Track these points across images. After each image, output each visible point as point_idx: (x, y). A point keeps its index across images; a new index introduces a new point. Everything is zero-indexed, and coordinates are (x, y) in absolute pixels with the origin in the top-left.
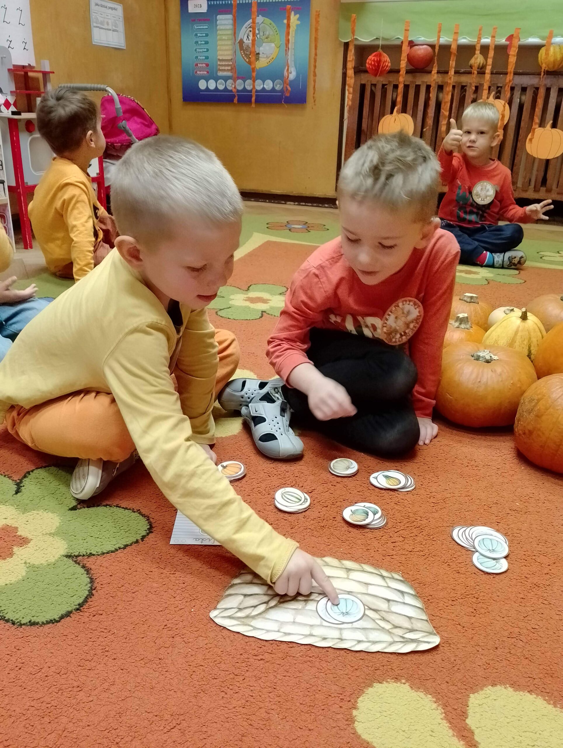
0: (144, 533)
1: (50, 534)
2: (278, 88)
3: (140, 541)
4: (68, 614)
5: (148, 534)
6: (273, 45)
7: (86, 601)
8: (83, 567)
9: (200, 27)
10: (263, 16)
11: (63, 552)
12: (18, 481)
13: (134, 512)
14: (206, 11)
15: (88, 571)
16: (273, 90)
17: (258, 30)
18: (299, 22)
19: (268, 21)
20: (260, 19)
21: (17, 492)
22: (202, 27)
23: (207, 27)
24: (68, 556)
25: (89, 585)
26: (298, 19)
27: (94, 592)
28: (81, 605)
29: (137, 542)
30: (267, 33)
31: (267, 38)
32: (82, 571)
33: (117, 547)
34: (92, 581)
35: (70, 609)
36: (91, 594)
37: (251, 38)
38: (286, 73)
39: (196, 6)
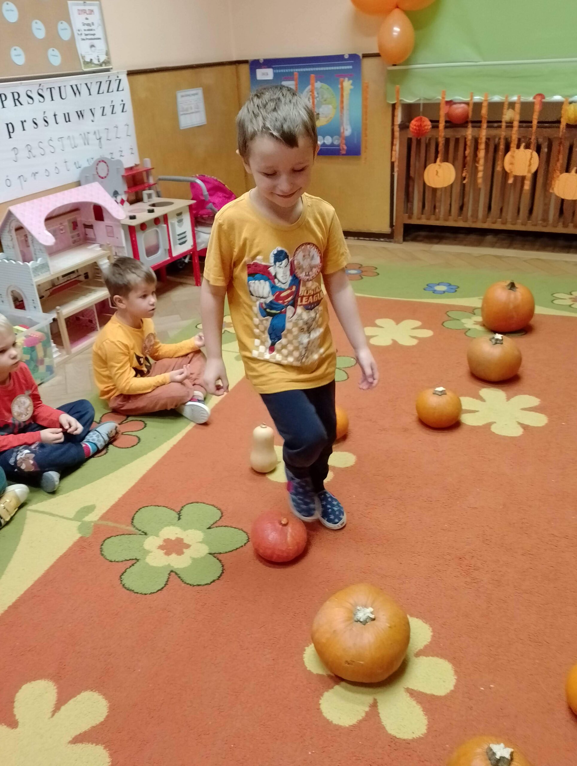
0: (246, 542)
1: (200, 542)
2: (336, 142)
3: (244, 546)
4: (214, 581)
5: (247, 542)
6: (330, 106)
7: (221, 575)
8: (218, 559)
10: (321, 82)
11: (207, 552)
12: (179, 512)
13: (240, 530)
14: (272, 79)
15: (220, 561)
16: (332, 145)
17: (318, 94)
18: (352, 87)
19: (325, 86)
20: (318, 85)
21: (179, 519)
24: (210, 554)
25: (222, 568)
26: (352, 85)
27: (224, 571)
28: (219, 577)
29: (242, 546)
30: (325, 96)
31: (325, 101)
32: (218, 561)
33: (232, 549)
34: (223, 566)
35: (214, 579)
36: (223, 572)
37: (311, 101)
38: (342, 131)
39: (263, 74)
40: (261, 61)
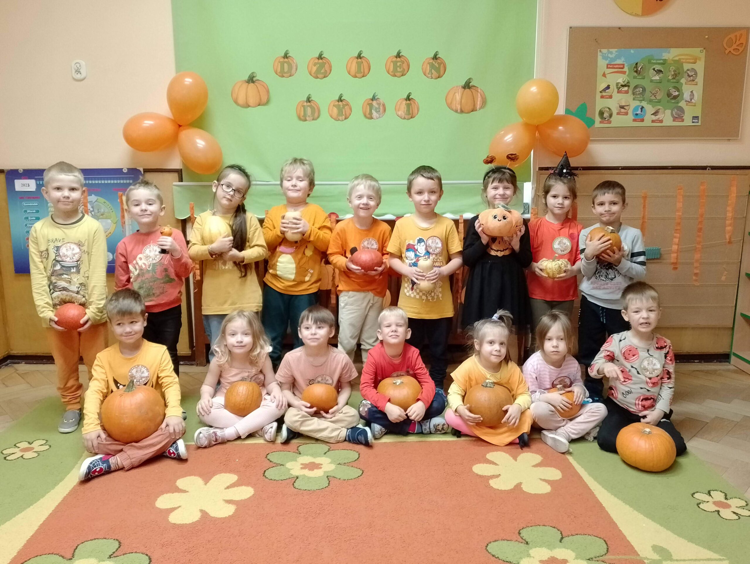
6: (109, 221)
9: (29, 204)
10: (96, 195)
14: (34, 190)
17: (92, 207)
19: (101, 199)
20: (93, 198)
22: (31, 204)
23: (37, 204)
30: (102, 210)
31: (102, 215)
39: (23, 185)
40: (21, 171)
